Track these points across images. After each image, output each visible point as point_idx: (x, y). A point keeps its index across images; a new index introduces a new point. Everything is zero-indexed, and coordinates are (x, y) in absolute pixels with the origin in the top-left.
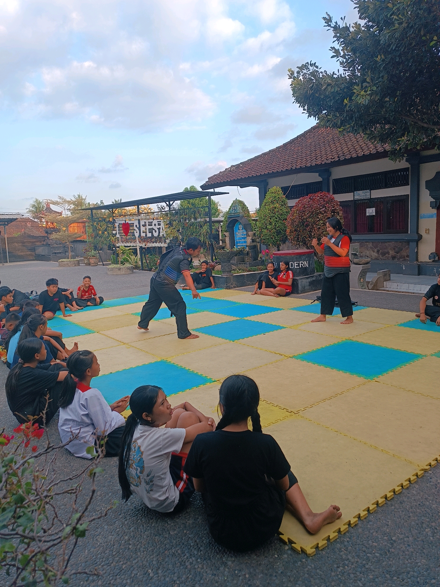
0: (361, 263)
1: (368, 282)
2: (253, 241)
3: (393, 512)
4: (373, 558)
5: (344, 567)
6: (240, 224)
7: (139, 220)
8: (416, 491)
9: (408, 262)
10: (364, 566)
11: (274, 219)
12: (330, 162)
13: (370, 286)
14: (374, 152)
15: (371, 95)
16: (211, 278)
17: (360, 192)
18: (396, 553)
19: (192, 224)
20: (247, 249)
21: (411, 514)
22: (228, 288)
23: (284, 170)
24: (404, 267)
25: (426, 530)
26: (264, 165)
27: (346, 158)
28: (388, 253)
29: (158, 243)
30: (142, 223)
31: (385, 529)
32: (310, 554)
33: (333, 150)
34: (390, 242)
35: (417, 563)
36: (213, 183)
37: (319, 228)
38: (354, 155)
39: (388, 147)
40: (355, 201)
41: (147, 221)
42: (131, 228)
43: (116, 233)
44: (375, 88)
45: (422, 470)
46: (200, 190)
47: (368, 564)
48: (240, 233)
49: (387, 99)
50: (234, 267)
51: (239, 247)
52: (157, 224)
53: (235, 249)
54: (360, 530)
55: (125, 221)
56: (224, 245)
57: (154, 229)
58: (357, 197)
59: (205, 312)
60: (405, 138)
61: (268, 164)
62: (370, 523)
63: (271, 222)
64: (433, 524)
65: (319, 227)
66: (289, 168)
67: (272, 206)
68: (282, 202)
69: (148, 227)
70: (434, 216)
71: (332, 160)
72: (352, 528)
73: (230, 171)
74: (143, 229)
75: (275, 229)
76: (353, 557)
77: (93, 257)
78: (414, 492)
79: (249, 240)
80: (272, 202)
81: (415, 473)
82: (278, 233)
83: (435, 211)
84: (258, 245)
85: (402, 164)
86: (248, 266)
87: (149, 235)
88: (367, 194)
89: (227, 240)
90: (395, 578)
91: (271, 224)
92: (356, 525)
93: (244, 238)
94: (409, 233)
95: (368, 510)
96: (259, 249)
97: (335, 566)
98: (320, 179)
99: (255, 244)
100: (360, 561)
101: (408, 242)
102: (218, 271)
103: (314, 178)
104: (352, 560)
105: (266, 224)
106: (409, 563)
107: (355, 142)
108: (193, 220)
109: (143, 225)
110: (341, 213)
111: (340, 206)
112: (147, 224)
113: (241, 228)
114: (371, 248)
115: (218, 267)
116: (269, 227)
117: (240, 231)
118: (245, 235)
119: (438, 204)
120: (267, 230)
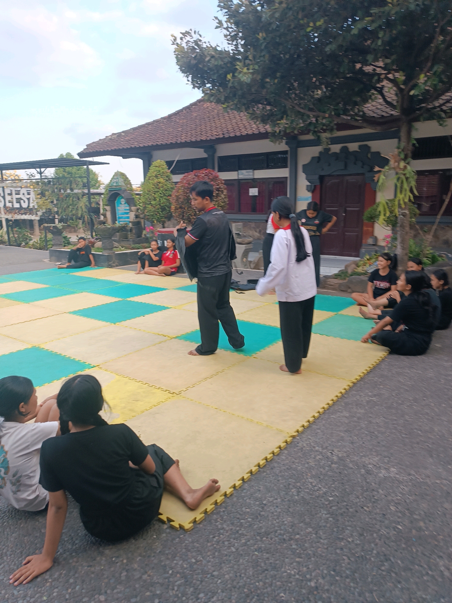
0: (244, 243)
1: (250, 262)
2: (137, 216)
3: (265, 478)
4: (246, 523)
5: (219, 536)
6: (123, 198)
7: (3, 188)
8: (285, 456)
10: (237, 532)
11: (158, 194)
12: (214, 139)
13: (252, 266)
14: (256, 132)
15: (252, 74)
16: (91, 256)
17: (244, 172)
18: (266, 515)
19: (68, 196)
20: (130, 225)
21: (280, 478)
22: (110, 266)
23: (169, 143)
25: (293, 490)
26: (148, 135)
27: (231, 135)
29: (27, 216)
30: (7, 191)
31: (257, 494)
32: (187, 529)
33: (218, 126)
35: (284, 521)
36: (91, 151)
38: (238, 134)
39: (268, 128)
40: (239, 180)
41: (13, 189)
44: (256, 67)
45: (292, 436)
46: (77, 157)
47: (241, 529)
48: (122, 207)
49: (268, 80)
50: (116, 244)
51: (121, 223)
52: (26, 194)
53: (118, 224)
54: (235, 499)
56: (105, 220)
57: (22, 199)
58: (241, 177)
59: (84, 293)
60: (284, 121)
61: (152, 135)
62: (245, 491)
64: (298, 484)
66: (173, 141)
67: (156, 180)
68: (167, 177)
69: (15, 197)
71: (217, 137)
72: (228, 498)
73: (111, 139)
74: (8, 198)
75: (160, 205)
76: (228, 526)
78: (283, 457)
79: (132, 216)
80: (156, 176)
81: (284, 440)
82: (163, 209)
83: (310, 194)
84: (142, 221)
85: (282, 146)
86: (131, 243)
87: (17, 205)
88: (250, 174)
89: (109, 215)
90: (264, 538)
91: (155, 200)
92: (231, 495)
93: (127, 213)
95: (243, 479)
96: (143, 226)
97: (211, 536)
98: (205, 155)
99: (138, 220)
100: (234, 528)
102: (98, 248)
103: (199, 153)
104: (227, 529)
105: (150, 200)
106: (277, 523)
107: (240, 120)
108: (69, 191)
109: (8, 194)
110: (225, 192)
111: (225, 184)
112: (14, 193)
113: (124, 203)
114: (254, 228)
115: (99, 244)
116: (153, 202)
117: (123, 206)
118: (127, 210)
119: (313, 188)
120: (152, 205)
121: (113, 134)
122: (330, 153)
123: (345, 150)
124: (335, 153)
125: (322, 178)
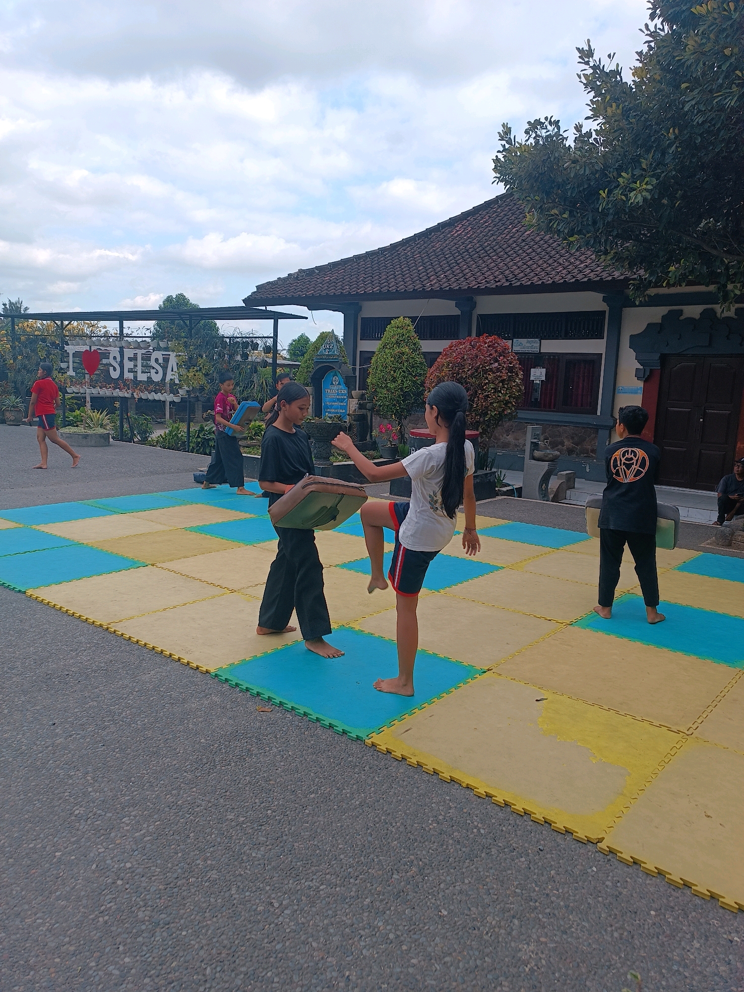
0: (547, 459)
2: (361, 406)
6: (336, 375)
7: (121, 349)
9: (595, 461)
11: (401, 373)
13: (551, 497)
17: (523, 341)
20: (348, 420)
24: (588, 467)
28: (562, 444)
30: (128, 353)
34: (566, 426)
36: (269, 296)
37: (487, 396)
41: (139, 352)
42: (104, 361)
43: (68, 367)
46: (245, 305)
48: (333, 390)
52: (161, 361)
55: (90, 347)
57: (154, 368)
58: (518, 349)
63: (394, 378)
65: (486, 394)
67: (397, 350)
68: (415, 344)
69: (141, 363)
70: (639, 391)
73: (297, 279)
74: (128, 365)
75: (401, 389)
77: (12, 409)
79: (353, 404)
82: (406, 396)
83: (641, 384)
84: (369, 415)
87: (142, 377)
88: (535, 345)
91: (394, 380)
93: (342, 400)
94: (599, 414)
96: (369, 422)
98: (457, 312)
99: (363, 411)
101: (597, 428)
105: (386, 380)
108: (239, 358)
109: (130, 359)
112: (139, 356)
113: (337, 383)
116: (392, 386)
117: (335, 388)
118: (342, 395)
119: (648, 373)
120: (388, 390)
121: (301, 271)
122: (682, 318)
123: (708, 315)
124: (691, 320)
125: (664, 358)
